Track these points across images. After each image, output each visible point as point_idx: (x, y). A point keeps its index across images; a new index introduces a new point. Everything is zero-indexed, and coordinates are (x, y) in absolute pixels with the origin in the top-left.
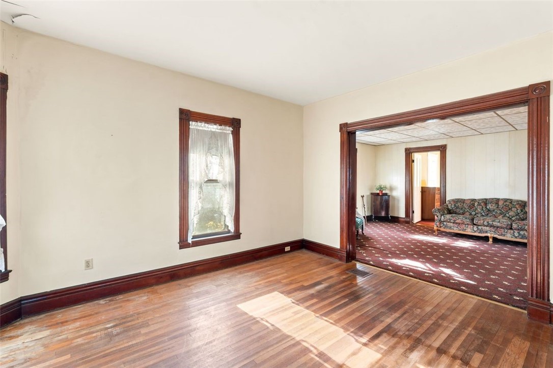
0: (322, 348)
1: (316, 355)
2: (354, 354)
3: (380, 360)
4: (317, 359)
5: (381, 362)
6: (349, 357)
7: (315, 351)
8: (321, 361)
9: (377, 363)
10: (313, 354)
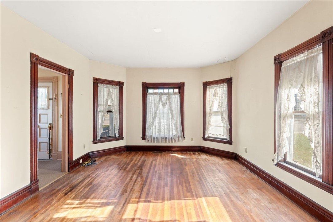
0: (151, 204)
1: (151, 200)
2: (136, 211)
3: (122, 216)
4: (149, 199)
5: (121, 214)
6: (137, 208)
7: (153, 201)
8: (147, 199)
9: (123, 213)
10: (152, 200)
